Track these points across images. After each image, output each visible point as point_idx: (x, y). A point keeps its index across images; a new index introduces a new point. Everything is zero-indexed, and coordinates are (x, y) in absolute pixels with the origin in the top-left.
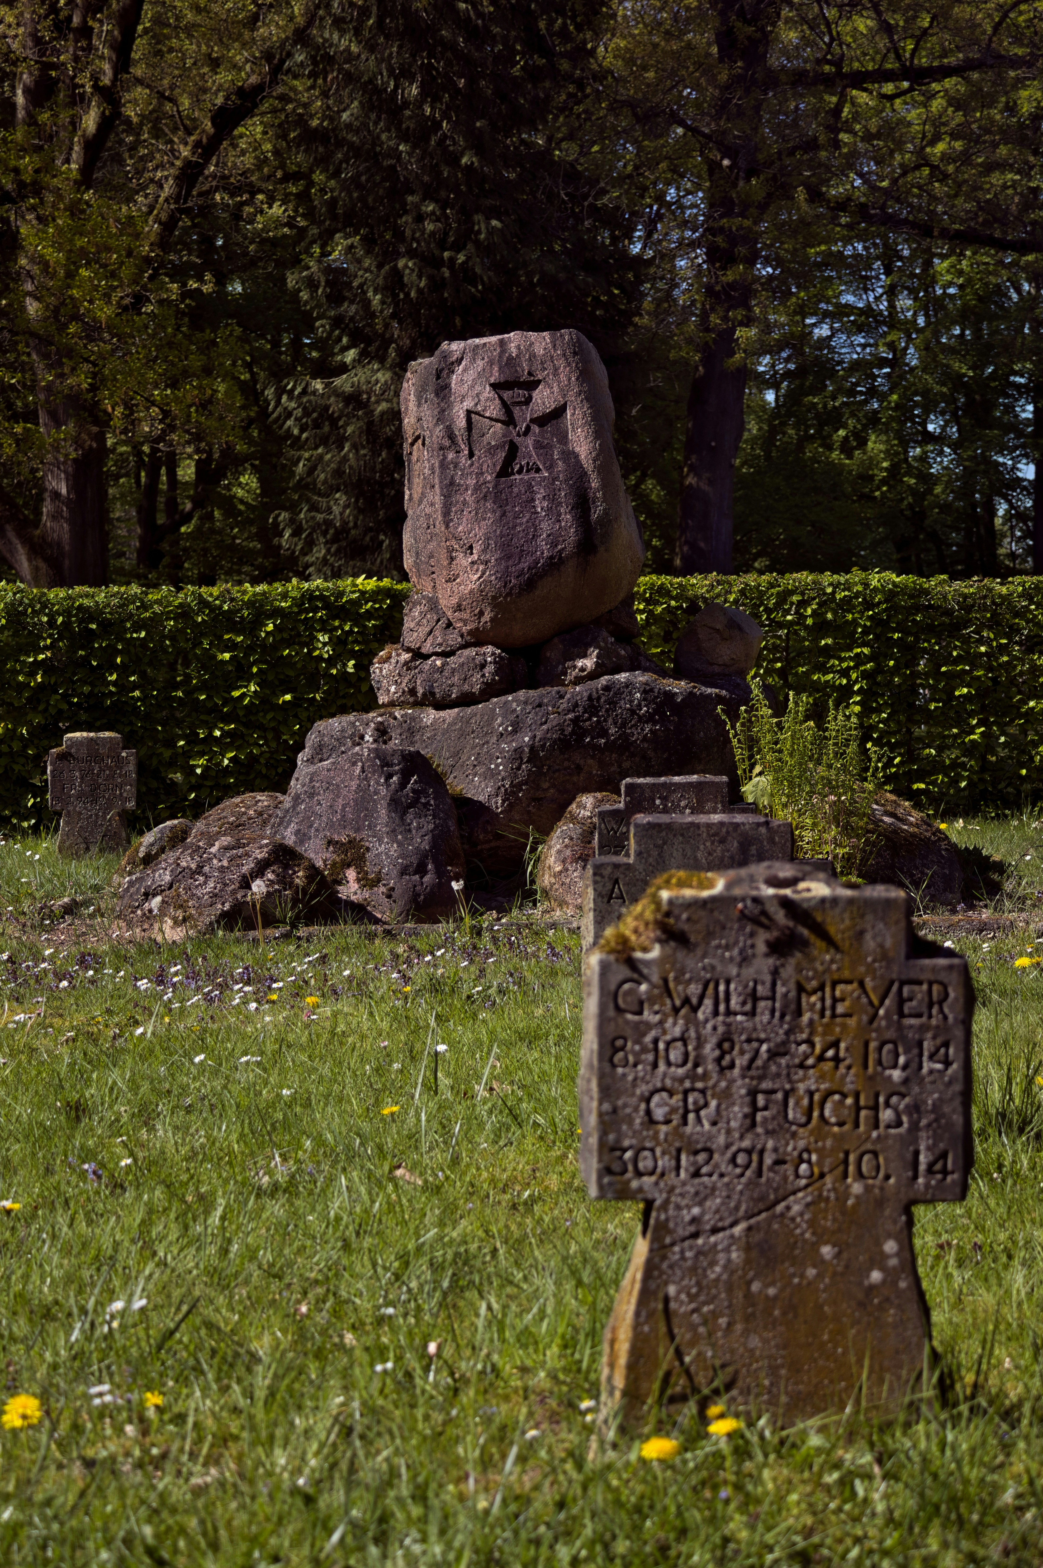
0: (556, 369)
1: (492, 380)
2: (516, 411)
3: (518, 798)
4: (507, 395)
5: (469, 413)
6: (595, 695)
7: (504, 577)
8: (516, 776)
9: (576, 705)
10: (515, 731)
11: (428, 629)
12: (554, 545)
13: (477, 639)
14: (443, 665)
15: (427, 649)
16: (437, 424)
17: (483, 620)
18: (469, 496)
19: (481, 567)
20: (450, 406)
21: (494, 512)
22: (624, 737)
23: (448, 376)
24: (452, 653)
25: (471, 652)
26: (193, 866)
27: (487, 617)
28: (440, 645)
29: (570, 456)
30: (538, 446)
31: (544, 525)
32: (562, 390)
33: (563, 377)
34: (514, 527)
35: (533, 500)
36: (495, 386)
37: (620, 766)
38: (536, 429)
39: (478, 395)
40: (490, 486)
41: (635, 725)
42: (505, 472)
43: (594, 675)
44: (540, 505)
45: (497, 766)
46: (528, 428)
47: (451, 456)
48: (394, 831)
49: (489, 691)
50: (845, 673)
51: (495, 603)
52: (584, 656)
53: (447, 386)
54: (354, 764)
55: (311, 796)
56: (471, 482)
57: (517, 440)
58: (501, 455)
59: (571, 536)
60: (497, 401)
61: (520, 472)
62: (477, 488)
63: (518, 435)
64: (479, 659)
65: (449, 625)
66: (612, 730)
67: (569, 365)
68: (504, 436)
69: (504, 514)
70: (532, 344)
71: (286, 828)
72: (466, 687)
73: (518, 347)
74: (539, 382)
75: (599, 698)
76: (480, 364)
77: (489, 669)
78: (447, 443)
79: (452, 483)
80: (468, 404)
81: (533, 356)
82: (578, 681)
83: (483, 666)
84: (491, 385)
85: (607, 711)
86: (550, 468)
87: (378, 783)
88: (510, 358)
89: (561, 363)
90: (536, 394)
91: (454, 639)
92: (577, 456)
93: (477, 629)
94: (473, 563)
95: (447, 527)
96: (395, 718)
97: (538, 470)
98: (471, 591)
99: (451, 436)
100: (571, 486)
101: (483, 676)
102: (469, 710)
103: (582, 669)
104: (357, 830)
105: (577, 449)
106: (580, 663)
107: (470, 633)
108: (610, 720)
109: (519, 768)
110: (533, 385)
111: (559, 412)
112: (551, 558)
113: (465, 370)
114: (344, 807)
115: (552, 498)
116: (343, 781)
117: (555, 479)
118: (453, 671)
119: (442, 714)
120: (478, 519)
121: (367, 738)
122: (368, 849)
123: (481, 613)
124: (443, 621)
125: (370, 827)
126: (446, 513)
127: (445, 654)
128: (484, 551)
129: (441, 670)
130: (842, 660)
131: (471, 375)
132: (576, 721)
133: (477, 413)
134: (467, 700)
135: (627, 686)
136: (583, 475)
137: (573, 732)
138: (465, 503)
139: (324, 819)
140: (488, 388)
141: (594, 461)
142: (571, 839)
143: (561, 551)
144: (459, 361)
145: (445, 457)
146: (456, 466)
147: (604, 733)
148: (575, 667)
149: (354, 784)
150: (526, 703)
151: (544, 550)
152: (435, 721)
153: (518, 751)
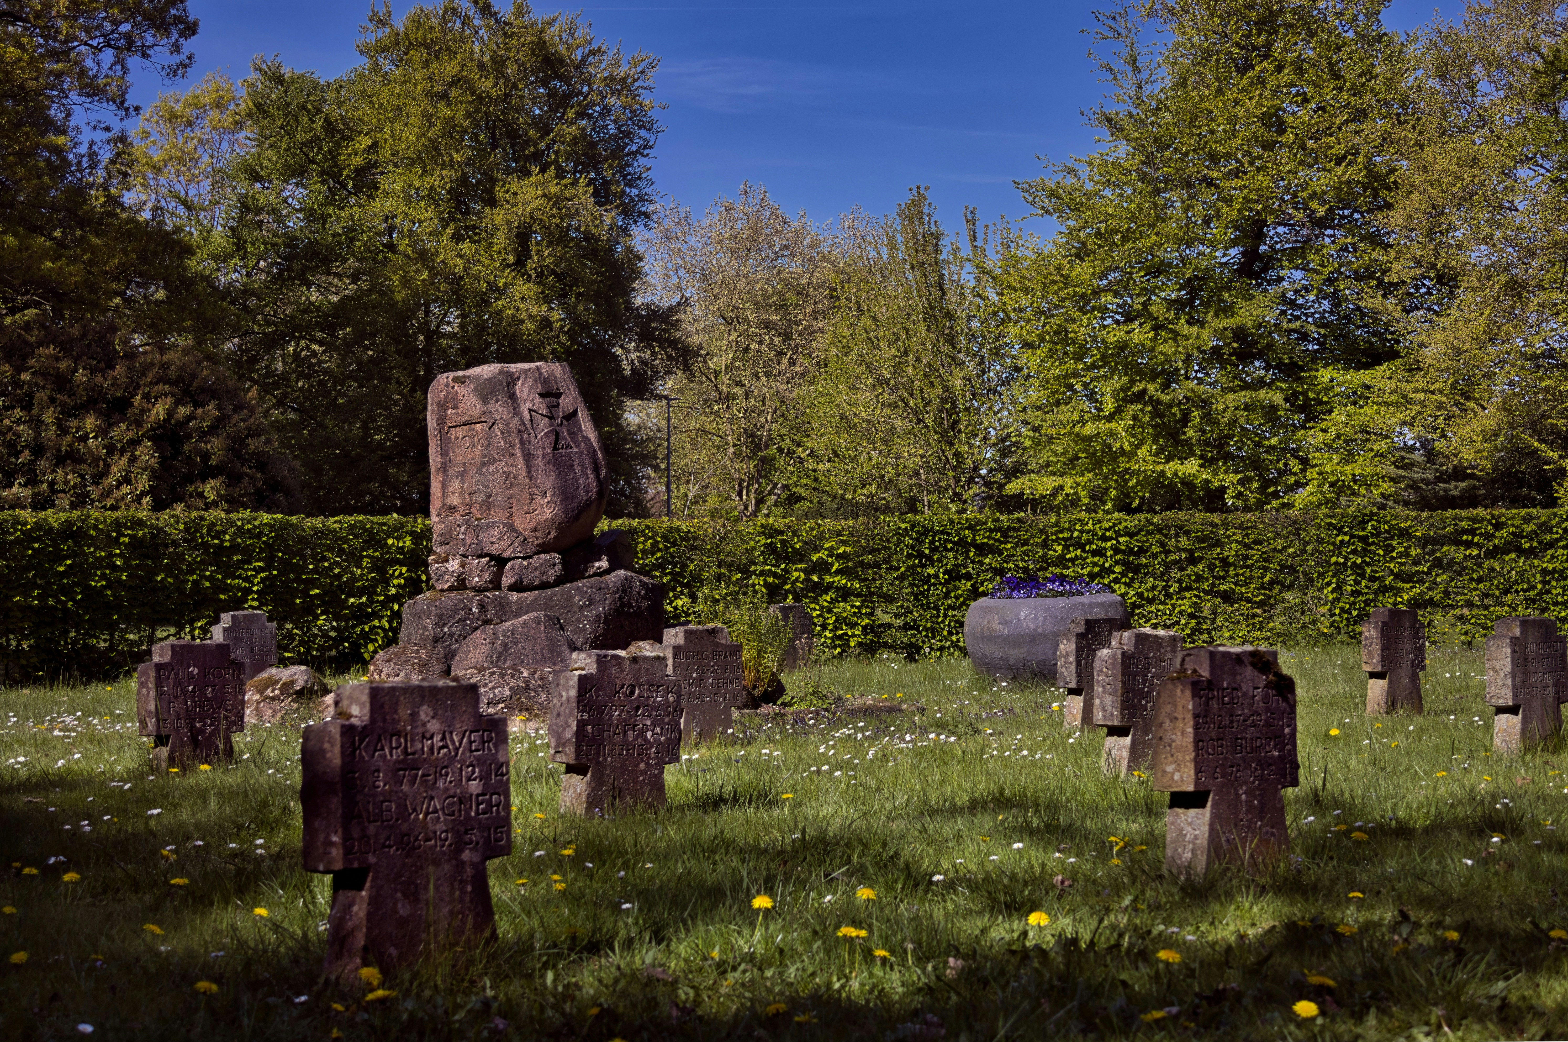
0: (568, 386)
1: (538, 391)
2: (554, 411)
3: (597, 645)
4: (547, 400)
5: (530, 410)
7: (566, 510)
8: (599, 631)
9: (618, 589)
10: (590, 604)
11: (509, 542)
12: (587, 492)
13: (544, 548)
14: (528, 565)
15: (508, 554)
16: (513, 417)
17: (550, 537)
18: (540, 462)
19: (552, 505)
20: (518, 406)
21: (554, 472)
22: (639, 608)
23: (513, 385)
24: (531, 557)
25: (542, 556)
27: (552, 535)
28: (520, 552)
29: (586, 439)
30: (570, 433)
31: (581, 481)
32: (573, 400)
33: (572, 392)
34: (566, 481)
35: (573, 465)
36: (541, 395)
38: (566, 422)
39: (532, 400)
40: (550, 456)
42: (555, 448)
43: (608, 572)
44: (577, 469)
45: (585, 625)
46: (562, 422)
47: (525, 437)
49: (560, 581)
51: (559, 528)
52: (601, 560)
53: (514, 394)
55: (516, 643)
56: (540, 453)
57: (558, 428)
58: (553, 438)
59: (594, 487)
60: (543, 404)
61: (563, 448)
62: (544, 457)
63: (558, 425)
64: (549, 561)
65: (525, 539)
66: (634, 604)
67: (574, 384)
68: (550, 425)
69: (559, 473)
70: (553, 370)
72: (544, 578)
73: (547, 372)
74: (561, 393)
75: (625, 585)
76: (529, 381)
77: (558, 567)
78: (523, 429)
79: (529, 454)
80: (528, 405)
81: (555, 377)
82: (595, 574)
83: (553, 565)
84: (538, 394)
86: (578, 446)
88: (544, 378)
89: (569, 383)
90: (561, 401)
91: (530, 549)
92: (589, 439)
93: (546, 542)
94: (547, 502)
95: (531, 480)
96: (488, 598)
97: (572, 447)
98: (544, 520)
99: (524, 425)
100: (590, 457)
101: (554, 571)
102: (549, 592)
103: (599, 568)
105: (588, 435)
106: (597, 564)
107: (539, 545)
108: (632, 598)
110: (558, 395)
111: (575, 412)
113: (522, 384)
115: (582, 464)
117: (581, 453)
118: (534, 568)
119: (524, 595)
120: (548, 477)
123: (549, 533)
124: (521, 538)
126: (529, 472)
127: (524, 558)
128: (553, 495)
129: (527, 567)
131: (526, 388)
132: (620, 598)
133: (534, 411)
134: (544, 586)
135: (632, 578)
136: (595, 451)
138: (538, 465)
140: (537, 396)
144: (519, 376)
145: (522, 438)
146: (529, 443)
147: (631, 606)
148: (594, 567)
151: (583, 496)
152: (518, 599)
153: (598, 616)
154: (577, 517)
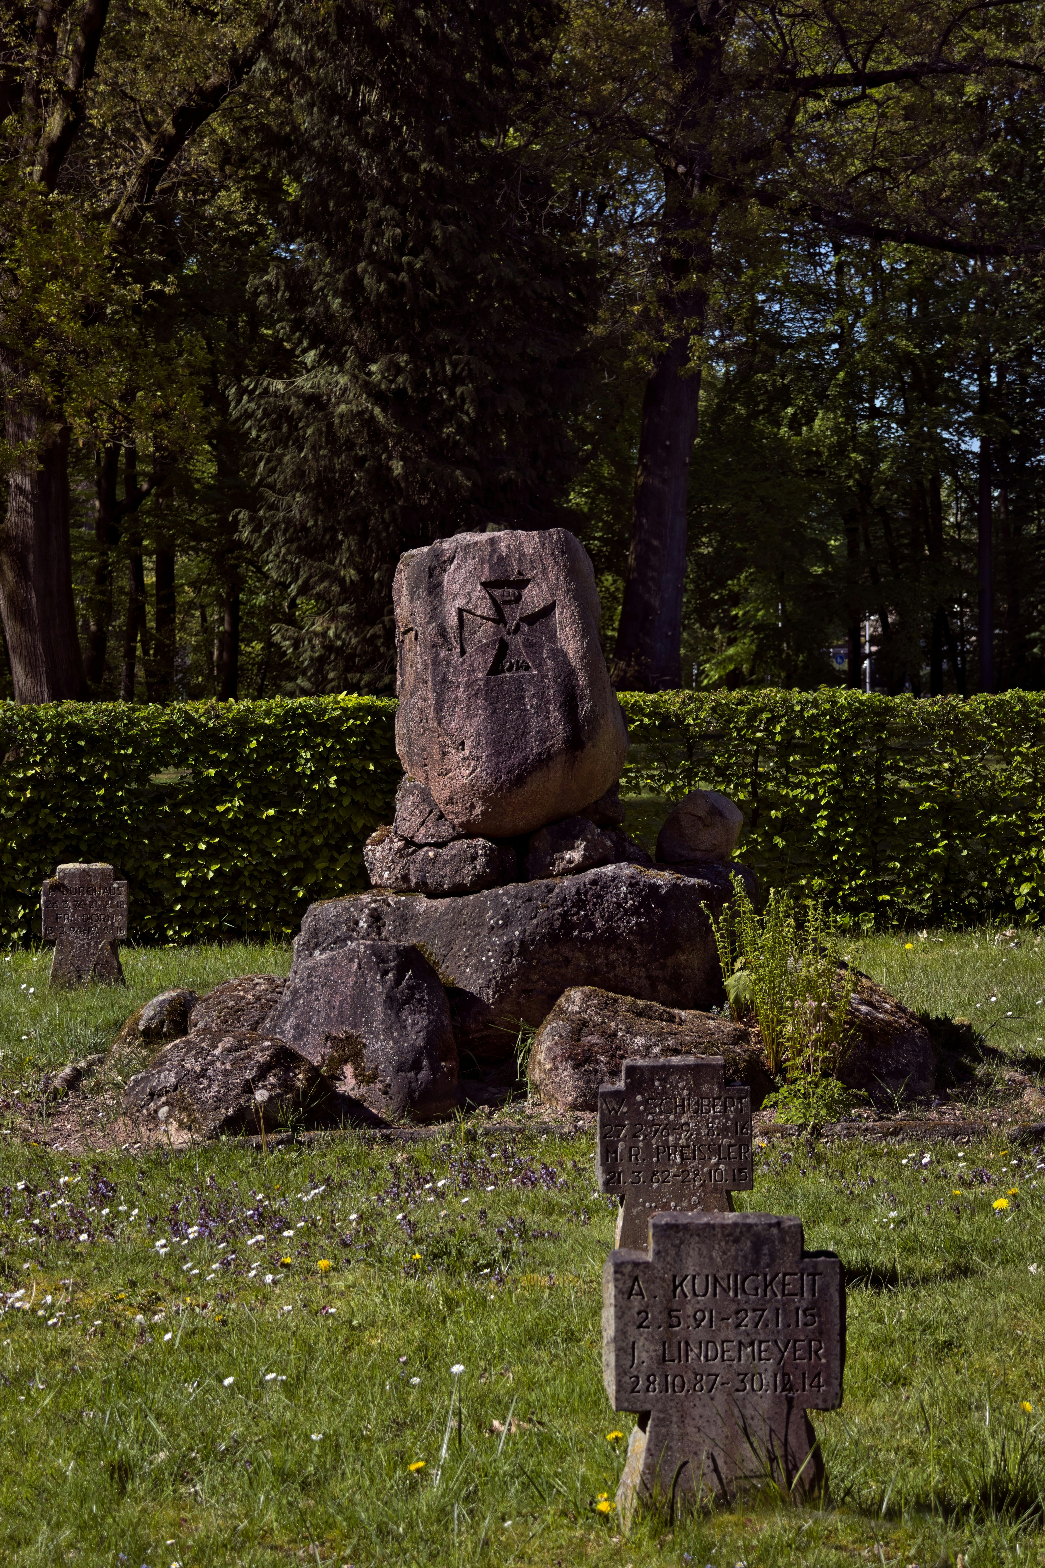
0: (545, 568)
1: (483, 579)
2: (506, 609)
3: (508, 990)
4: (497, 593)
5: (460, 611)
6: (582, 889)
7: (495, 773)
8: (507, 969)
9: (564, 900)
10: (505, 925)
11: (420, 820)
12: (543, 741)
13: (468, 831)
14: (435, 856)
15: (419, 838)
16: (429, 622)
17: (474, 813)
18: (460, 693)
19: (473, 763)
20: (442, 604)
21: (485, 709)
22: (611, 930)
23: (441, 574)
24: (443, 844)
25: (462, 844)
26: (198, 1069)
27: (478, 810)
28: (433, 835)
29: (559, 655)
30: (528, 644)
31: (533, 723)
32: (550, 589)
33: (551, 577)
34: (505, 724)
35: (523, 698)
36: (486, 585)
37: (606, 958)
38: (525, 627)
39: (469, 594)
40: (482, 683)
41: (621, 919)
42: (495, 669)
43: (580, 869)
44: (530, 703)
45: (489, 958)
46: (518, 627)
47: (443, 653)
48: (390, 1028)
49: (481, 883)
50: (813, 789)
51: (485, 798)
52: (572, 848)
53: (439, 584)
54: (351, 960)
56: (463, 679)
57: (507, 638)
58: (492, 654)
59: (559, 733)
60: (488, 600)
61: (510, 669)
62: (469, 685)
63: (509, 633)
64: (470, 852)
65: (441, 816)
66: (599, 924)
67: (557, 564)
68: (495, 634)
69: (494, 712)
70: (521, 543)
71: (285, 1022)
72: (458, 879)
73: (508, 547)
74: (528, 581)
75: (586, 893)
76: (471, 563)
77: (480, 862)
78: (440, 641)
79: (444, 680)
80: (460, 602)
81: (522, 555)
82: (565, 872)
83: (474, 858)
84: (482, 584)
85: (594, 904)
86: (539, 666)
87: (374, 980)
88: (501, 558)
89: (549, 562)
90: (525, 592)
91: (446, 831)
92: (565, 654)
93: (468, 821)
94: (464, 759)
95: (440, 723)
96: (389, 905)
97: (527, 668)
98: (463, 786)
99: (443, 633)
100: (560, 684)
101: (474, 868)
102: (461, 901)
103: (570, 861)
104: (354, 1027)
105: (565, 647)
106: (567, 855)
107: (462, 825)
108: (597, 914)
109: (509, 962)
110: (522, 584)
111: (548, 610)
112: (540, 754)
113: (456, 569)
114: (341, 1003)
115: (541, 696)
116: (340, 977)
117: (543, 677)
118: (446, 862)
119: (436, 903)
120: (469, 717)
121: (361, 924)
122: (365, 1046)
123: (473, 807)
124: (435, 813)
125: (367, 1024)
126: (439, 710)
127: (438, 845)
128: (475, 747)
129: (434, 861)
130: (809, 776)
131: (463, 573)
132: (564, 915)
133: (469, 612)
134: (458, 891)
135: (613, 880)
136: (571, 673)
137: (562, 926)
138: (457, 699)
139: (322, 1014)
140: (479, 587)
141: (582, 659)
142: (561, 1036)
143: (549, 748)
144: (451, 560)
145: (437, 655)
146: (448, 663)
147: (591, 926)
148: (563, 859)
149: (351, 981)
150: (516, 897)
151: (534, 747)
152: (428, 909)
153: (509, 945)
154: (520, 780)
